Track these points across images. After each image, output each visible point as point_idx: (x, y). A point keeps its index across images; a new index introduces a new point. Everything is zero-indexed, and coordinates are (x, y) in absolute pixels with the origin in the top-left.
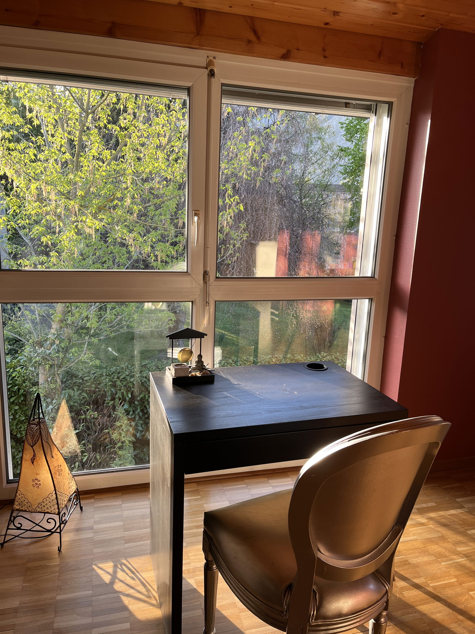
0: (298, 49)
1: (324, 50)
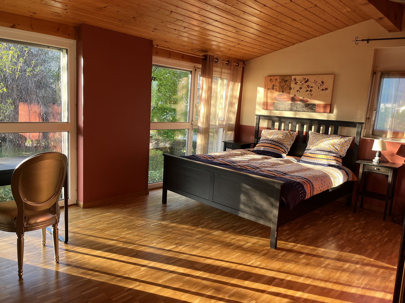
0: (19, 25)
1: (31, 26)
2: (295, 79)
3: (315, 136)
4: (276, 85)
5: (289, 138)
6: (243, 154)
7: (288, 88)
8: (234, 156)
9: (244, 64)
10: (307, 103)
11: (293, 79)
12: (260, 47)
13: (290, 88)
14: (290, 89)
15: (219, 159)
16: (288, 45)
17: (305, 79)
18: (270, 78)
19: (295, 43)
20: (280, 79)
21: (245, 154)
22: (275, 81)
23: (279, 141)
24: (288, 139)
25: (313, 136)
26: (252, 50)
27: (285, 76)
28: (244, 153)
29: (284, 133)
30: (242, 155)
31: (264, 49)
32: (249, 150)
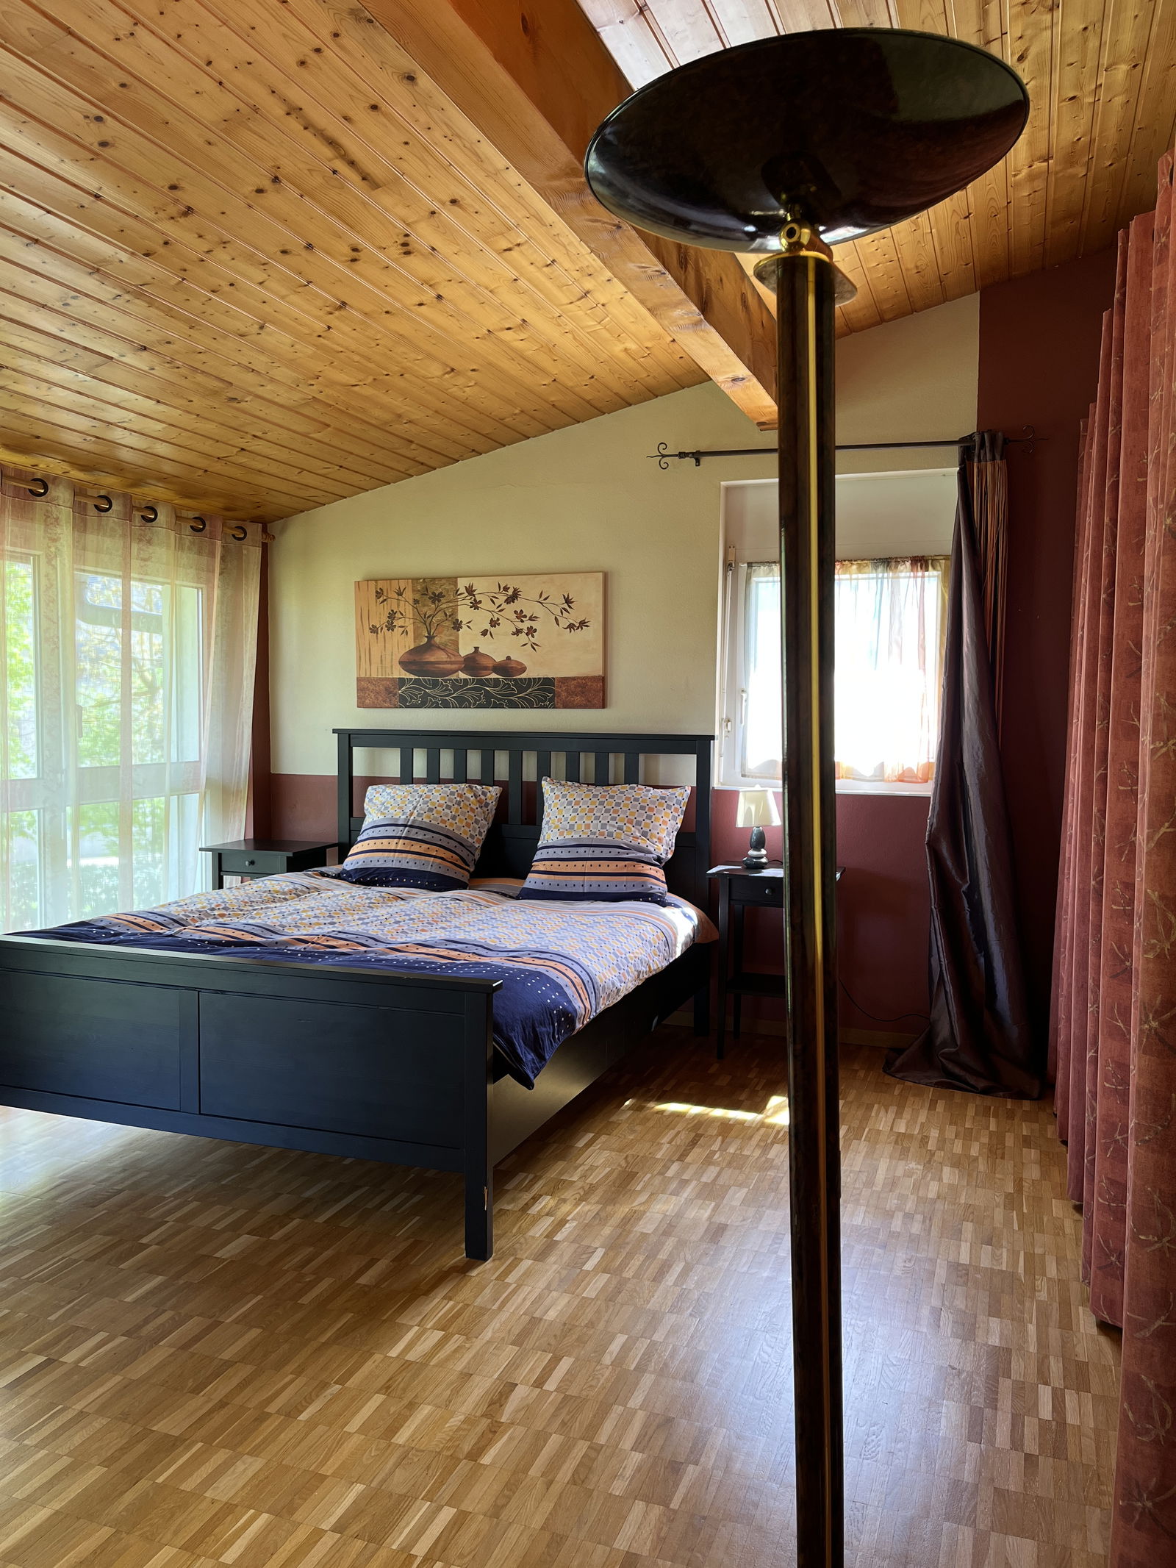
2: (470, 591)
3: (564, 796)
4: (402, 614)
5: (472, 810)
6: (302, 891)
7: (447, 623)
8: (268, 902)
9: (265, 530)
10: (523, 676)
11: (462, 590)
12: (329, 465)
13: (454, 623)
14: (457, 626)
15: (205, 922)
16: (433, 464)
17: (506, 589)
18: (376, 588)
19: (456, 457)
20: (413, 591)
21: (309, 889)
22: (396, 596)
23: (437, 826)
24: (470, 813)
25: (557, 797)
26: (295, 478)
27: (433, 579)
28: (304, 889)
29: (452, 793)
30: (298, 896)
31: (343, 475)
32: (323, 874)
